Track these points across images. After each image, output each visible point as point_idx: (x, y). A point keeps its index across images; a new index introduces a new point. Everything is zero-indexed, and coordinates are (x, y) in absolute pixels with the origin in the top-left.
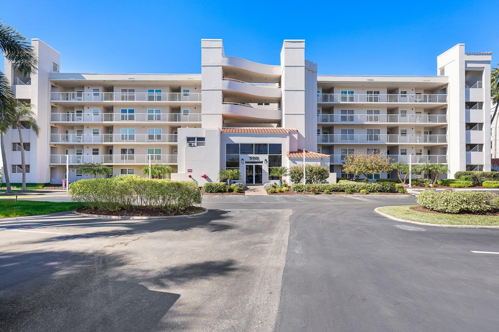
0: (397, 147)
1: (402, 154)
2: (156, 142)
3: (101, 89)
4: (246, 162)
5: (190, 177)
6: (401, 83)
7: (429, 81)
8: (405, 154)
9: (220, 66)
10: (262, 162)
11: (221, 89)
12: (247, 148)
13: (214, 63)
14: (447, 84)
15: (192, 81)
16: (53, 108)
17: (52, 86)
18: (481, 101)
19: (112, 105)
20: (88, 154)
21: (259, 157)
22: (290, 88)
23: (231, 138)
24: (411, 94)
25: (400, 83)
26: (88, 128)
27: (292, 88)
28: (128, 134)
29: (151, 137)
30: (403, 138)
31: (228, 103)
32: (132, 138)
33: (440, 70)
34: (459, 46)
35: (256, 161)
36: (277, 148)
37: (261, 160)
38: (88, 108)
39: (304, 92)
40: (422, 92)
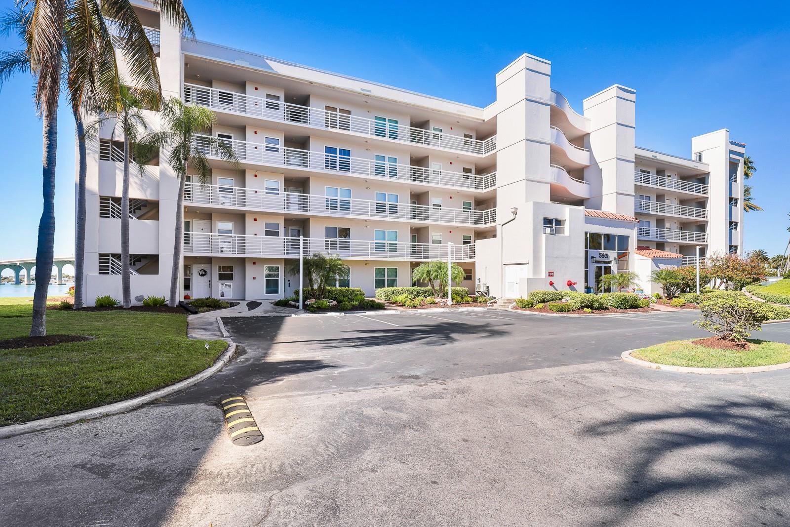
2: (387, 218)
3: (283, 96)
4: (597, 262)
5: (551, 284)
6: (668, 164)
9: (549, 105)
10: (610, 262)
11: (550, 142)
13: (540, 98)
14: (708, 174)
15: (461, 116)
18: (737, 197)
19: (305, 134)
20: (256, 235)
21: (609, 254)
22: (621, 156)
24: (675, 179)
25: (664, 163)
26: (256, 176)
27: (623, 156)
28: (339, 198)
29: (381, 208)
31: (556, 166)
32: (345, 206)
33: (695, 155)
34: (725, 131)
35: (605, 259)
37: (609, 259)
38: (256, 133)
39: (634, 164)
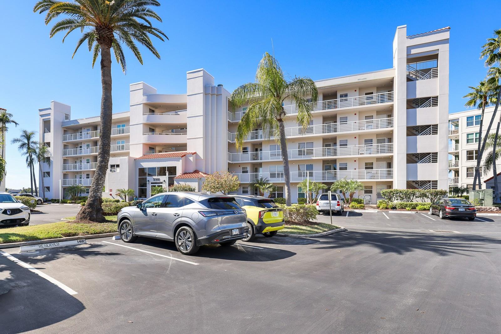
0: (334, 161)
1: (341, 169)
3: (90, 128)
4: (152, 183)
5: (111, 195)
7: (366, 79)
8: (346, 169)
9: (142, 104)
10: (162, 183)
11: (142, 122)
12: (152, 171)
13: (137, 102)
16: (65, 147)
17: (65, 131)
18: (436, 95)
21: (160, 178)
22: (191, 115)
23: (142, 164)
26: (84, 158)
27: (193, 114)
30: (344, 149)
35: (158, 182)
36: (172, 170)
37: (161, 181)
38: (84, 144)
39: (202, 116)
40: (374, 91)
